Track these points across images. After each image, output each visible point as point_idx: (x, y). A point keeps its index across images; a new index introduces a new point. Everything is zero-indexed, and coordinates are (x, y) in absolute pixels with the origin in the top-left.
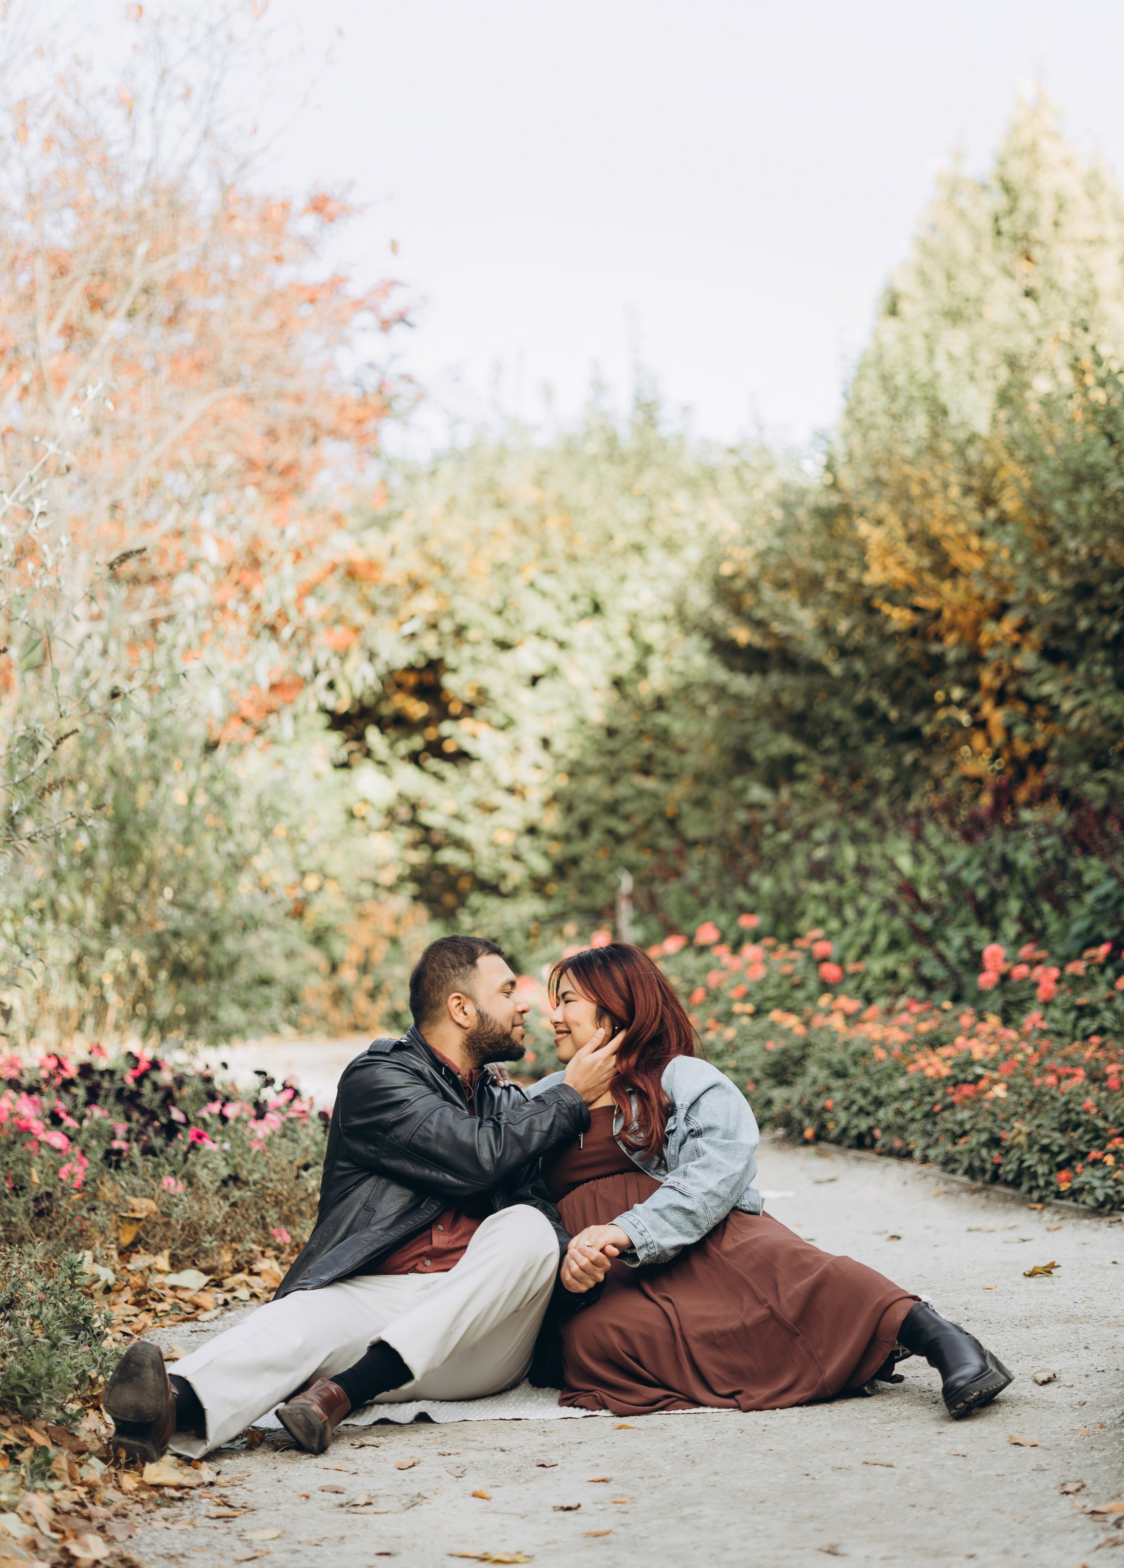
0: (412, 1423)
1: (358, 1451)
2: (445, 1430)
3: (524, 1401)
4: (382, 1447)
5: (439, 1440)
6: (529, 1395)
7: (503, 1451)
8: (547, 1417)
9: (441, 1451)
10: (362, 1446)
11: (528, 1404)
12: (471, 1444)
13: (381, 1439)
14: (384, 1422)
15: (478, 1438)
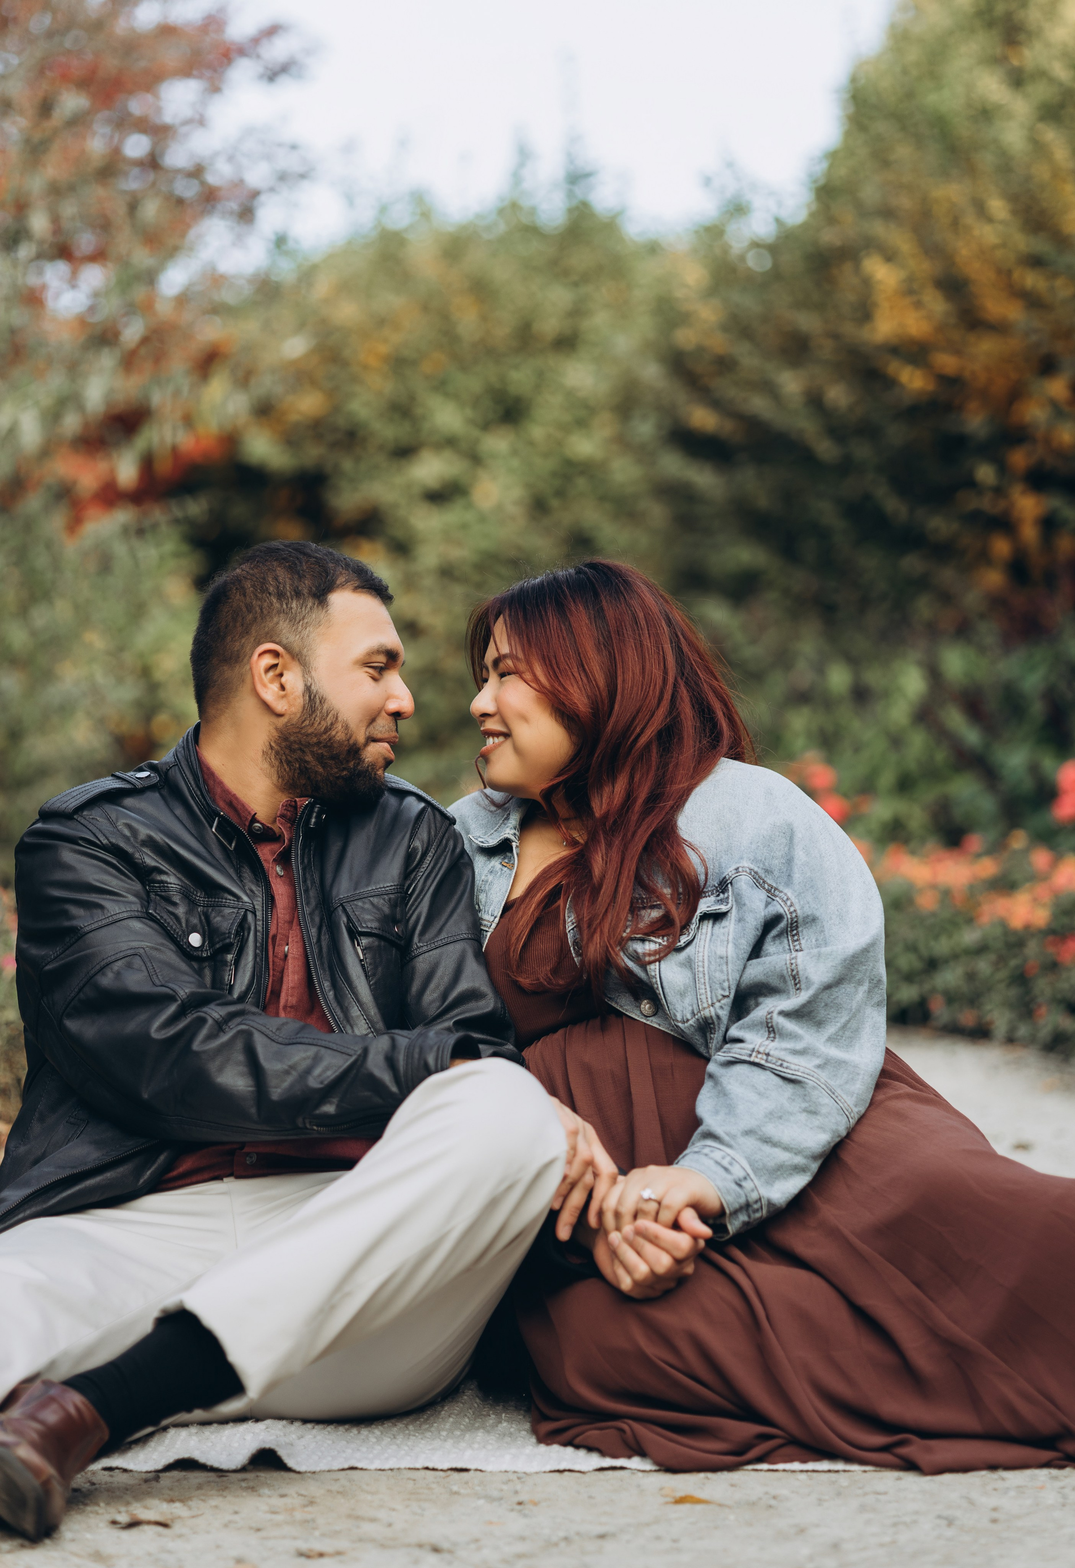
0: (243, 1469)
1: (126, 1535)
2: (312, 1488)
3: (470, 1428)
4: (177, 1528)
5: (299, 1515)
6: (479, 1415)
7: (436, 1550)
8: (521, 1466)
9: (304, 1546)
10: (133, 1524)
11: (480, 1435)
12: (368, 1528)
13: (177, 1508)
14: (187, 1465)
15: (382, 1514)
